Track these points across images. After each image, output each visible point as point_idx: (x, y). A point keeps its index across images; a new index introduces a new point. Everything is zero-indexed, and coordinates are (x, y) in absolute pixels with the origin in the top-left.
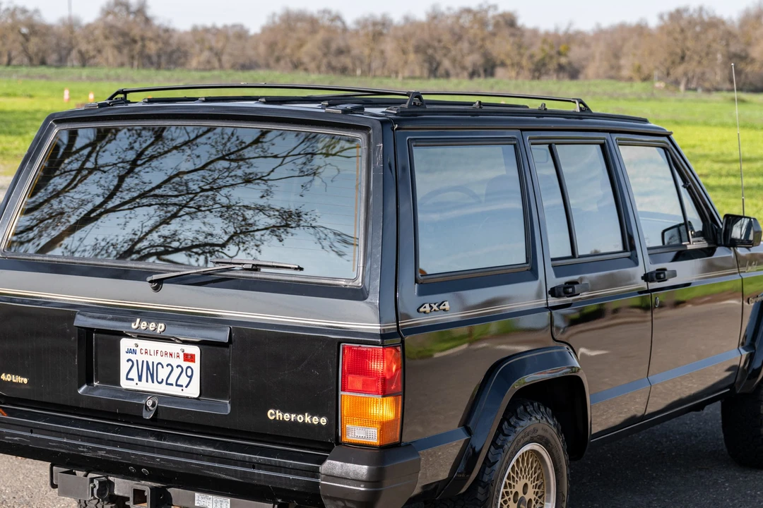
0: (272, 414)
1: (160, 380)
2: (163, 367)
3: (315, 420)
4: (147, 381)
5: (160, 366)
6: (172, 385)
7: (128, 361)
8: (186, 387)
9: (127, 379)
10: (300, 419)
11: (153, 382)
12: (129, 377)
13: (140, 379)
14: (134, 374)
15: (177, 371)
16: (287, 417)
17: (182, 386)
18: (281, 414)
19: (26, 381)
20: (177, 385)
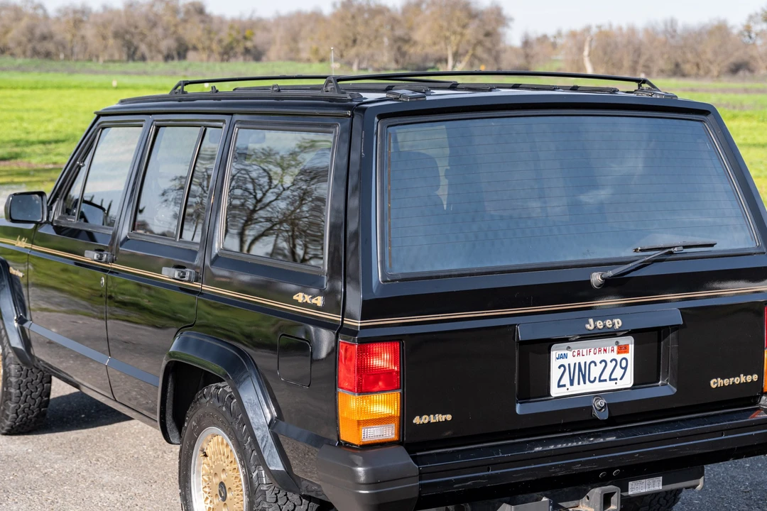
0: (714, 383)
1: (592, 379)
2: (596, 365)
3: (749, 378)
4: (579, 384)
5: (593, 365)
6: (605, 380)
7: (559, 367)
8: (621, 379)
9: (559, 386)
10: (737, 380)
11: (585, 383)
12: (561, 384)
13: (572, 384)
14: (566, 380)
15: (611, 366)
16: (726, 382)
17: (616, 379)
18: (722, 381)
19: (449, 417)
20: (611, 380)
